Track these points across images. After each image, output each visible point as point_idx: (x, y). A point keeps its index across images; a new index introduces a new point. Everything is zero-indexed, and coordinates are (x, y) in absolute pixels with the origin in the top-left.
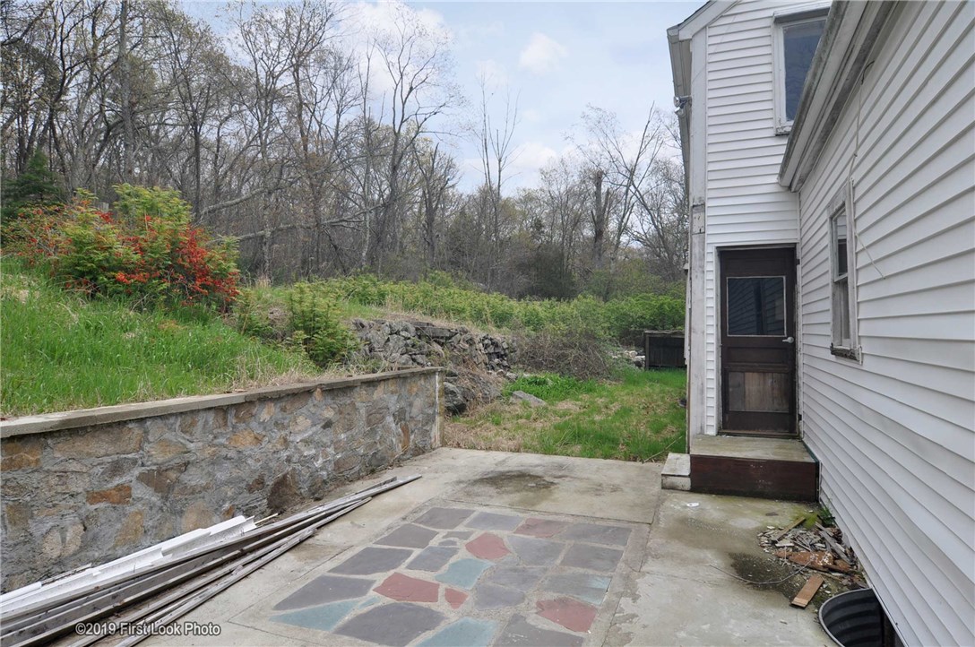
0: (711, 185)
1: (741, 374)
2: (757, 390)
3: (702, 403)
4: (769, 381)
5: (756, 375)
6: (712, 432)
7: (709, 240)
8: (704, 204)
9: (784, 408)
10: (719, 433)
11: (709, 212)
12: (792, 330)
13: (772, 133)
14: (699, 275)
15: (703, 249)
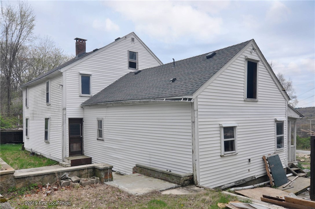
0: (67, 105)
1: (72, 144)
2: (76, 147)
3: (66, 151)
4: (78, 145)
5: (75, 144)
6: (68, 156)
7: (67, 116)
8: (66, 109)
9: (80, 150)
10: (69, 156)
11: (67, 110)
12: (82, 135)
13: (78, 96)
14: (65, 124)
15: (66, 118)
